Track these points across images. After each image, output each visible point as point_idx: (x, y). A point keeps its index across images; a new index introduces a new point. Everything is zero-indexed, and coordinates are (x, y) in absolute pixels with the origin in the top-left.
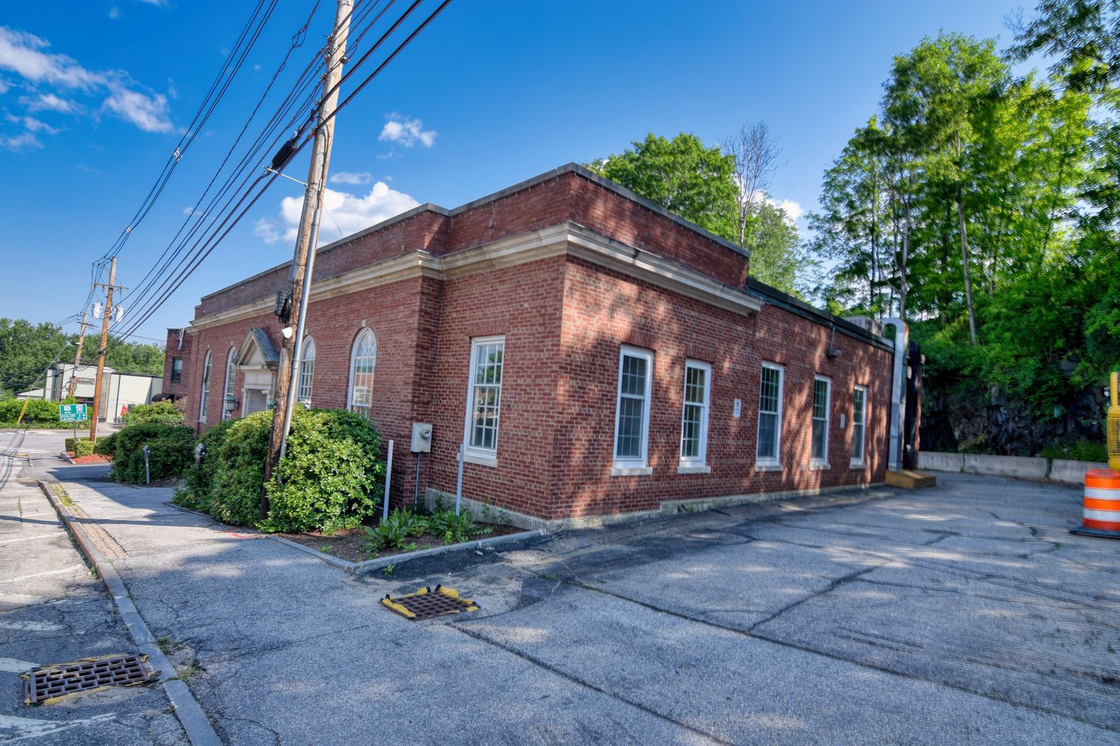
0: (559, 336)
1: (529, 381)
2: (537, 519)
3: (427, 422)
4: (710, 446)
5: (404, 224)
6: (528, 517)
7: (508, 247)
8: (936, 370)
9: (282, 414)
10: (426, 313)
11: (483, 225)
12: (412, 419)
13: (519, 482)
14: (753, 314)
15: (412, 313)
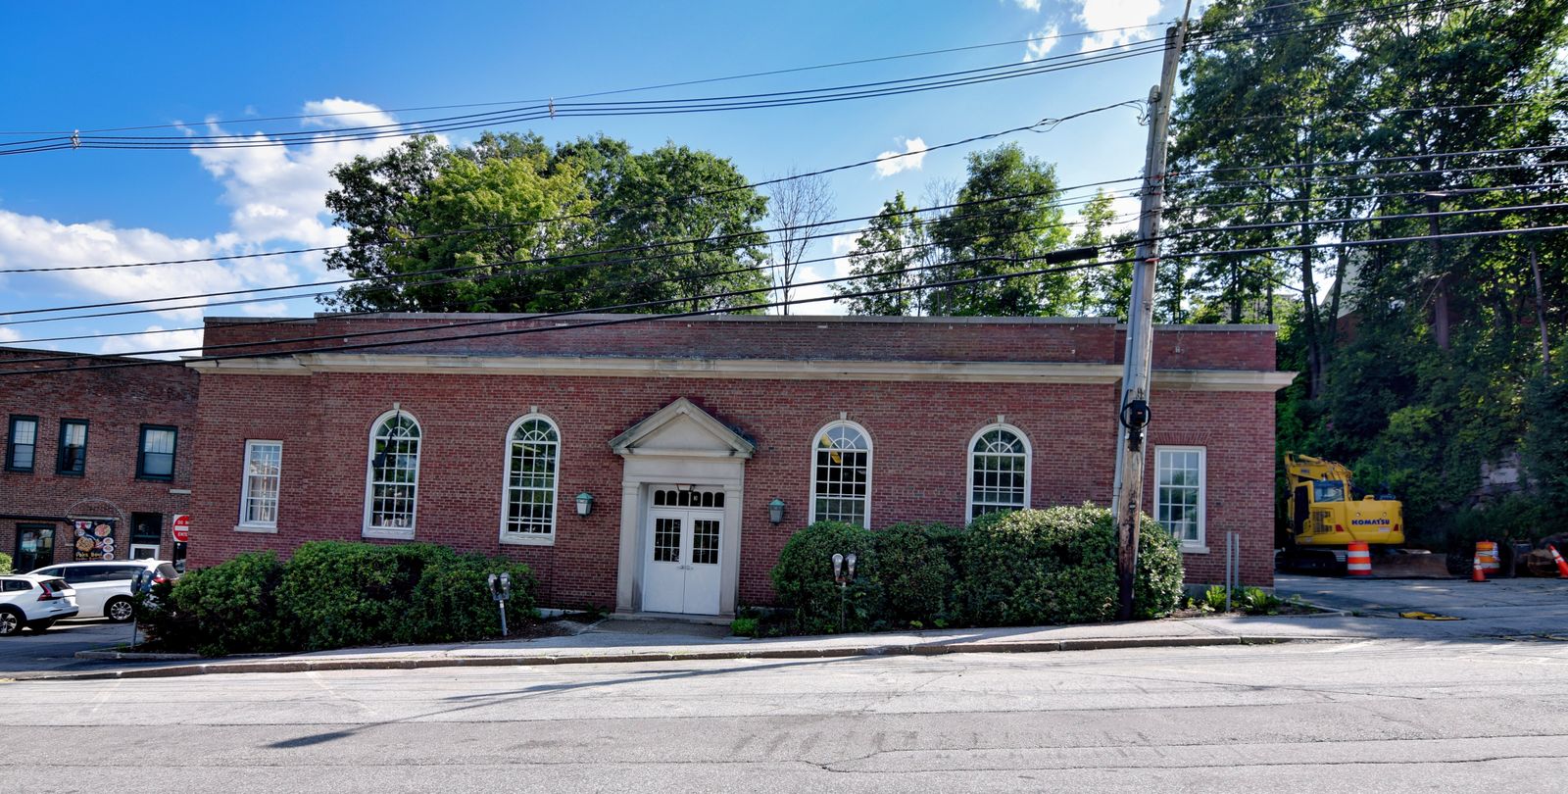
1: (1241, 485)
5: (1072, 328)
11: (1164, 348)
15: (1100, 417)
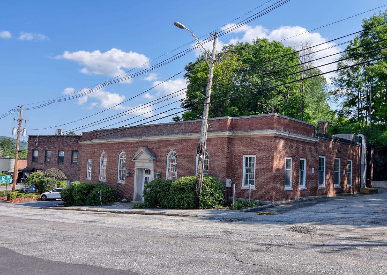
0: (273, 156)
1: (264, 167)
2: (269, 202)
3: (229, 178)
4: (306, 182)
5: (218, 121)
6: (266, 201)
7: (257, 133)
8: (382, 148)
9: (200, 178)
10: (228, 148)
11: (246, 124)
12: (226, 178)
13: (263, 193)
14: (316, 142)
15: (224, 147)
